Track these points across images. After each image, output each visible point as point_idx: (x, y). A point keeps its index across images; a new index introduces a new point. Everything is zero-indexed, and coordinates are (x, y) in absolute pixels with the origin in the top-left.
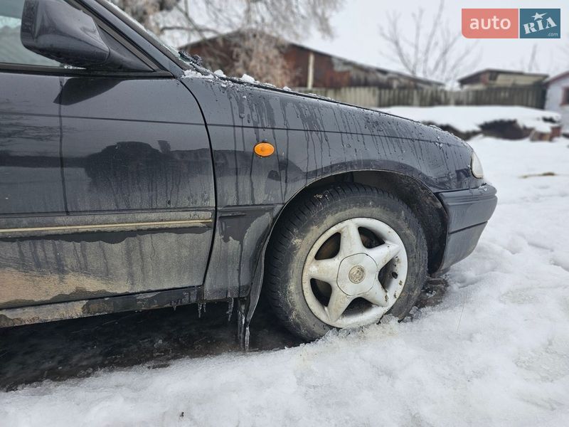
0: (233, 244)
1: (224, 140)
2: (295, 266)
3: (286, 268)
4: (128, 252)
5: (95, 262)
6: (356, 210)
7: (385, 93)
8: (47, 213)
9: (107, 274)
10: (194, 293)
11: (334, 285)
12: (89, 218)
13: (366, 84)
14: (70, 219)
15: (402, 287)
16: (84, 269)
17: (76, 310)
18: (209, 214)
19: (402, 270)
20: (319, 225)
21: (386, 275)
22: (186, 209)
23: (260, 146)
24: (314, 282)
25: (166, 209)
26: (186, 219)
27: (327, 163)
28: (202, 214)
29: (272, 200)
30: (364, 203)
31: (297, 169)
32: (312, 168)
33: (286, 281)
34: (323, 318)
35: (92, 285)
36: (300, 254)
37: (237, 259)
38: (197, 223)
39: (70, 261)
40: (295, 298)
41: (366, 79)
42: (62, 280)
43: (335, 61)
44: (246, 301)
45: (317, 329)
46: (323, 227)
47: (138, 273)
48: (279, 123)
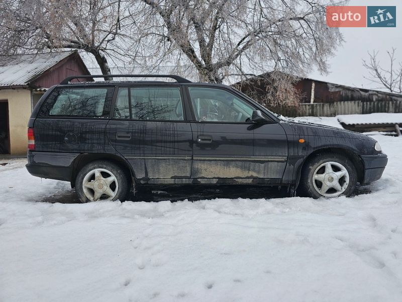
0: (292, 166)
1: (290, 138)
2: (310, 174)
3: (308, 175)
4: (265, 166)
5: (257, 169)
6: (330, 159)
7: (367, 104)
8: (249, 155)
9: (258, 172)
10: (280, 180)
11: (323, 182)
12: (258, 157)
13: (352, 99)
14: (254, 157)
15: (347, 185)
16: (254, 170)
17: (250, 181)
18: (286, 158)
19: (347, 180)
20: (318, 163)
21: (342, 181)
22: (280, 156)
23: (300, 140)
24: (316, 181)
25: (275, 156)
26: (280, 159)
27: (320, 145)
28: (284, 158)
29: (303, 155)
30: (333, 157)
31: (311, 147)
32: (316, 146)
33: (307, 179)
34: (319, 192)
35: (255, 175)
36: (312, 171)
37: (292, 172)
38: (283, 160)
39: (251, 168)
40: (310, 184)
41: (352, 96)
42: (248, 173)
43: (330, 86)
44: (294, 185)
45: (317, 195)
46: (319, 164)
47: (266, 173)
48: (306, 134)
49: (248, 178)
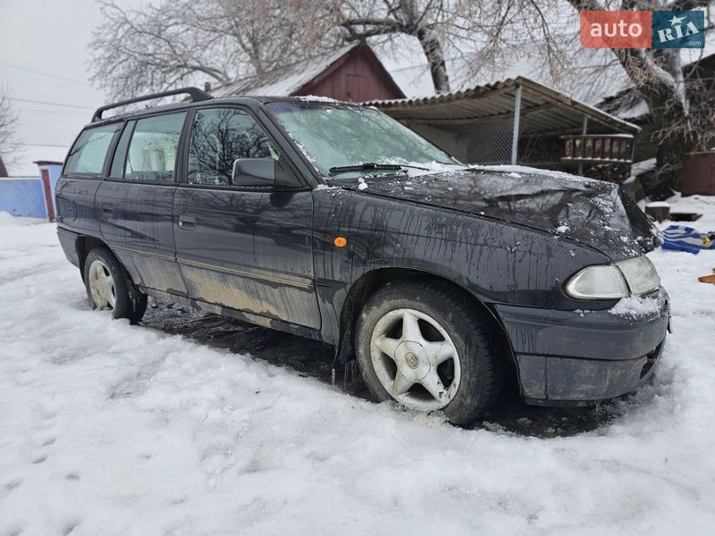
0: (327, 303)
2: (362, 333)
3: (357, 335)
4: (281, 296)
5: (270, 298)
6: (407, 302)
9: (276, 307)
10: (316, 333)
11: (397, 363)
14: (256, 271)
15: (456, 389)
16: (268, 300)
17: (266, 323)
18: (311, 281)
19: (457, 373)
20: (378, 306)
22: (299, 276)
23: (338, 239)
24: (385, 354)
25: (292, 273)
26: (299, 282)
28: (308, 281)
29: (344, 279)
31: (359, 260)
33: (358, 344)
36: (366, 325)
38: (306, 285)
39: (261, 294)
40: (364, 360)
42: (261, 304)
47: (289, 310)
48: (356, 222)
49: (262, 315)
